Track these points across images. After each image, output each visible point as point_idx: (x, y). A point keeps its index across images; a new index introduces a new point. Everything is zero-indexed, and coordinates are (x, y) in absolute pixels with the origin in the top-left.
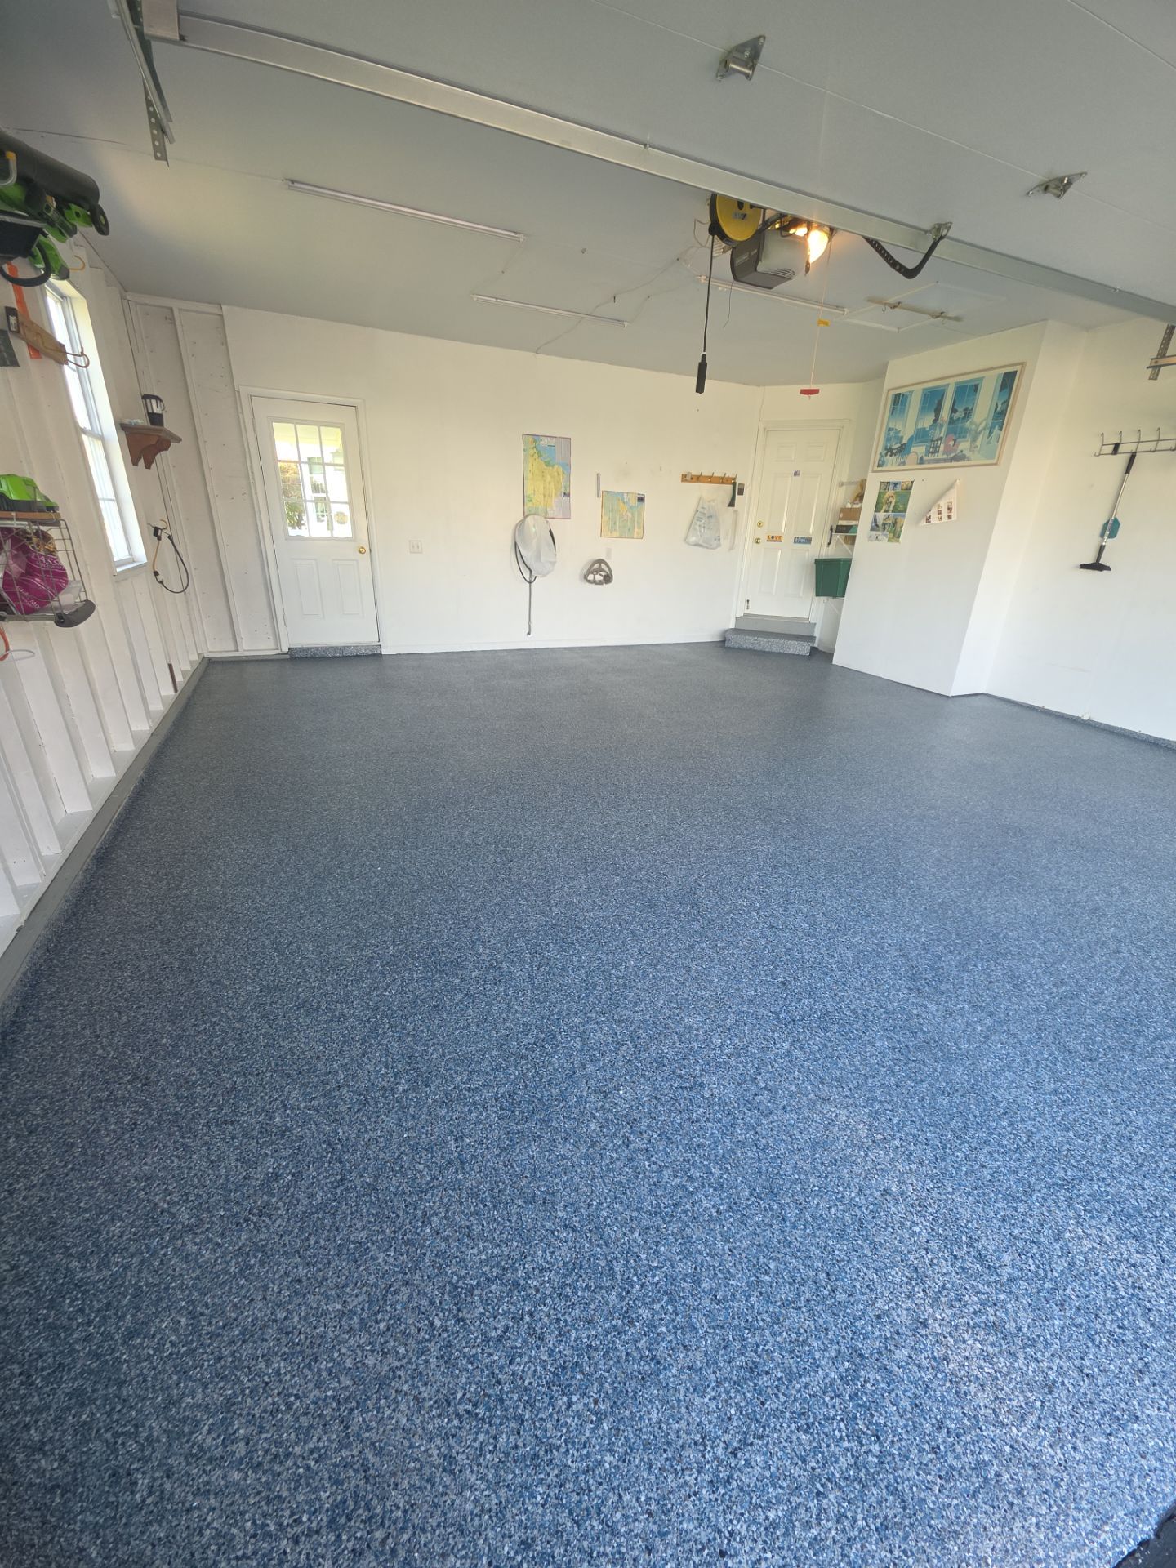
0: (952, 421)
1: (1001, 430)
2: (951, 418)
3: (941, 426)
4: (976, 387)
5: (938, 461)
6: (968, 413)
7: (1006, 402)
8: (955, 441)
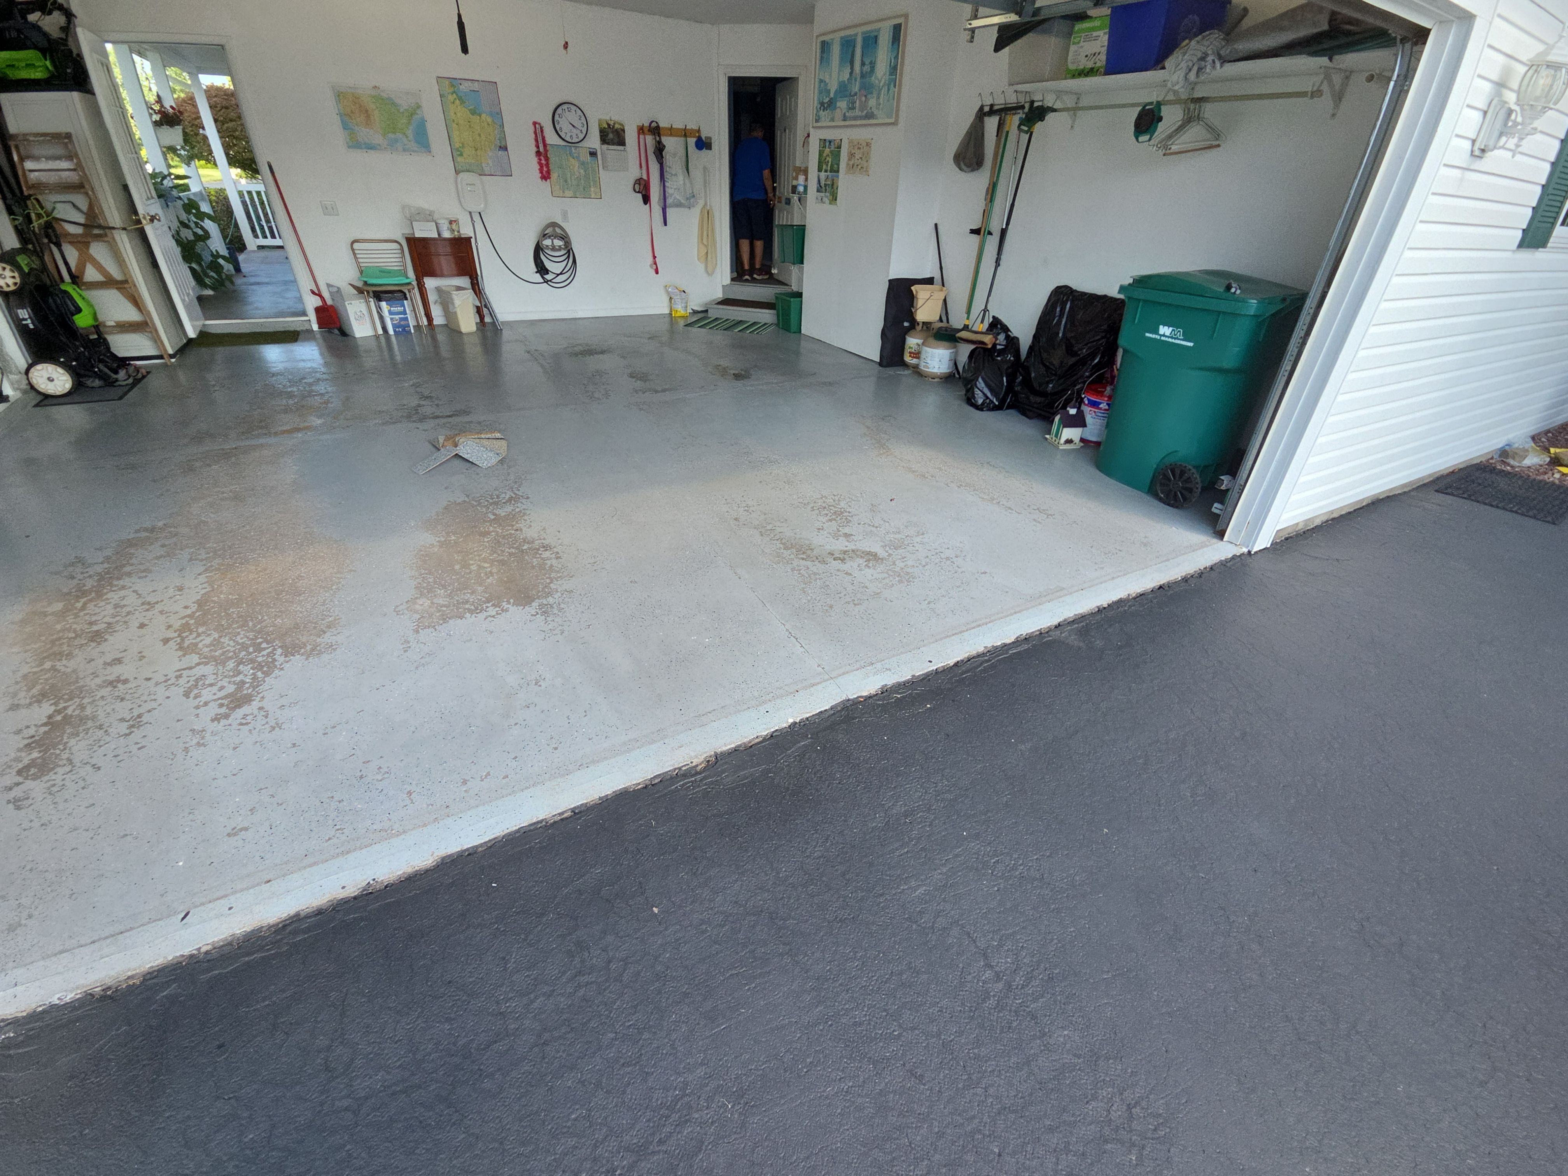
0: (863, 76)
1: (895, 86)
2: (862, 72)
3: (856, 80)
4: (876, 37)
5: (855, 118)
6: (873, 65)
7: (896, 57)
8: (866, 96)
